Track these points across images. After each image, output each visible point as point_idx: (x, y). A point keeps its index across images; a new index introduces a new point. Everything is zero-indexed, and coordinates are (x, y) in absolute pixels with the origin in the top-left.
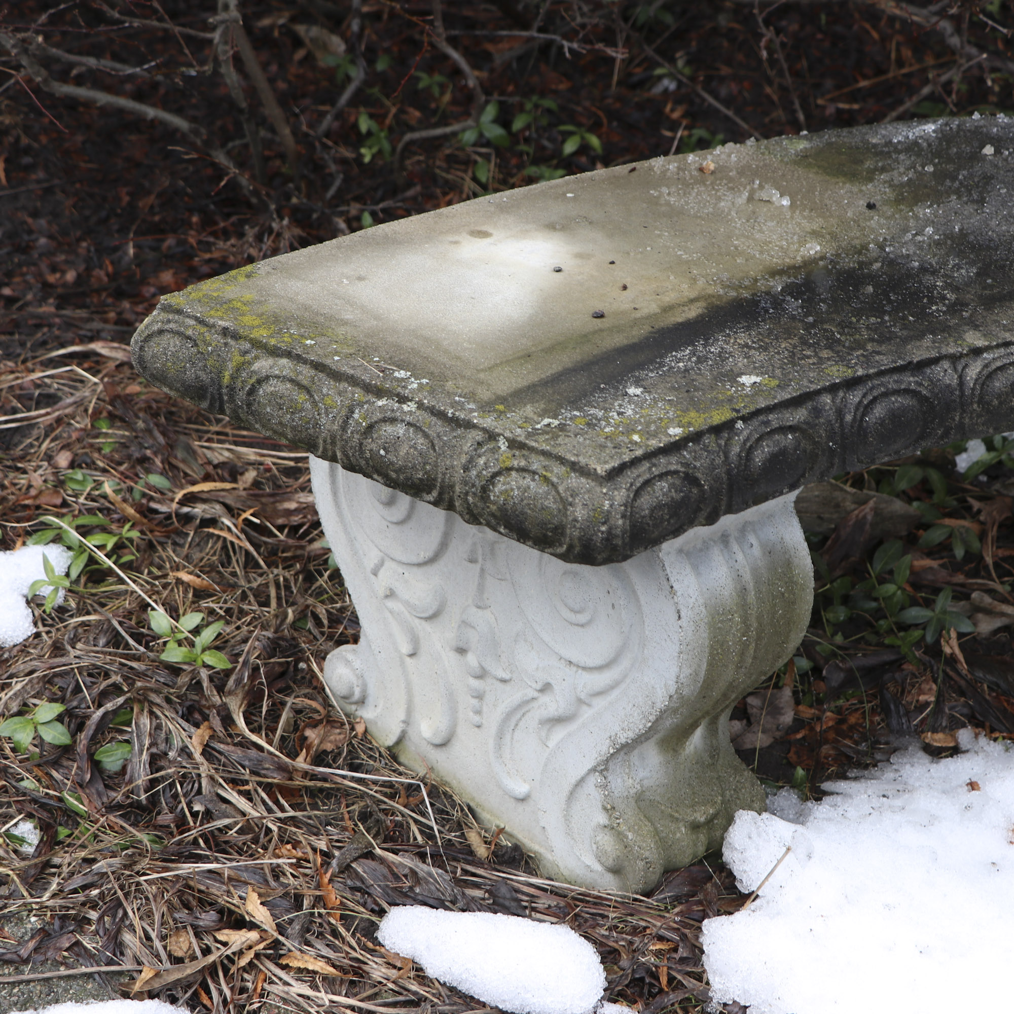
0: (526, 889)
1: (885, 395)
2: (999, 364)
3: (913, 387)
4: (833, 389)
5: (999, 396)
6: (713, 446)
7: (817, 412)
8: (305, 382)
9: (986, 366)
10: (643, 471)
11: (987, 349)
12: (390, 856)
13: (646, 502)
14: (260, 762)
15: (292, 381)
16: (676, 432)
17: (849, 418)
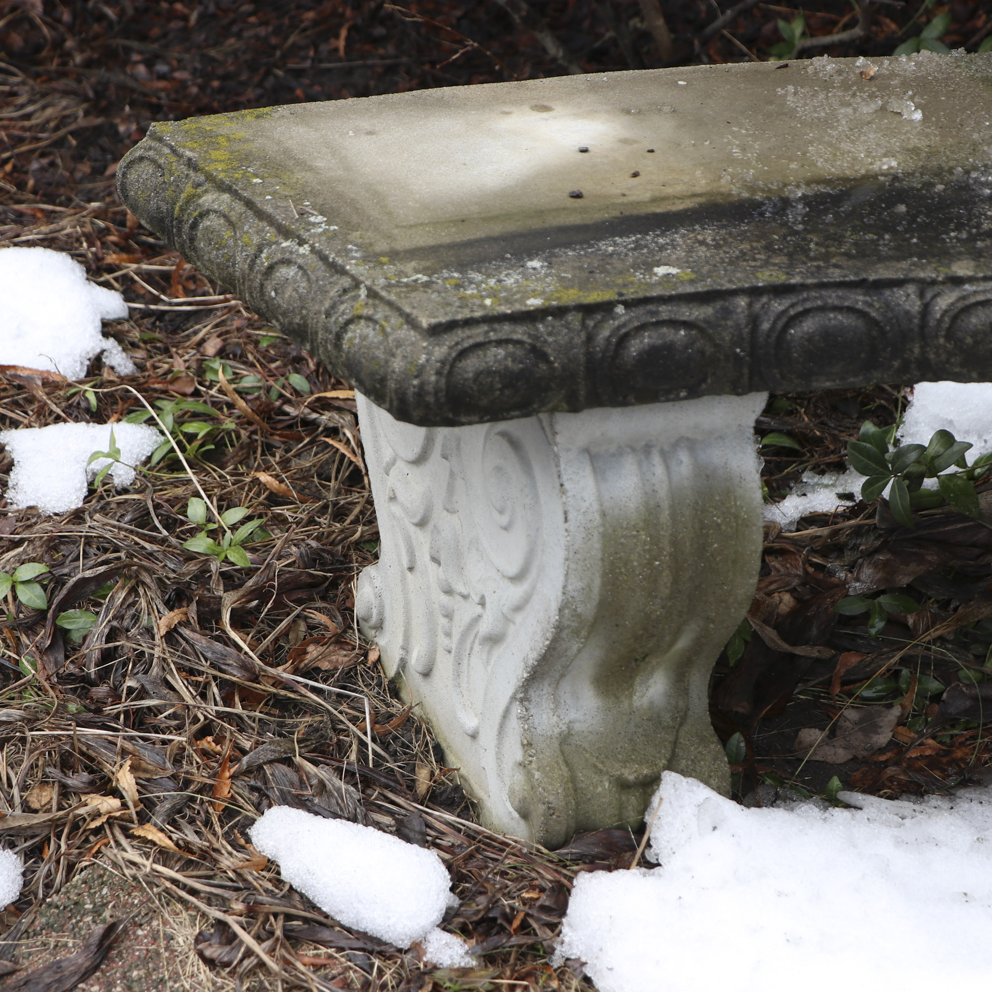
0: (438, 825)
1: (823, 309)
2: (980, 298)
3: (860, 306)
4: (754, 292)
5: (974, 334)
6: (576, 325)
7: (726, 313)
8: (234, 219)
9: (963, 298)
10: (478, 334)
11: (971, 280)
12: (309, 767)
13: (471, 365)
14: (224, 656)
15: (225, 216)
16: (534, 302)
17: (766, 326)
